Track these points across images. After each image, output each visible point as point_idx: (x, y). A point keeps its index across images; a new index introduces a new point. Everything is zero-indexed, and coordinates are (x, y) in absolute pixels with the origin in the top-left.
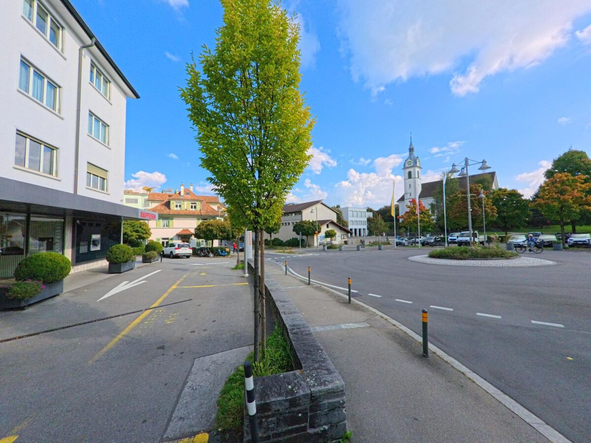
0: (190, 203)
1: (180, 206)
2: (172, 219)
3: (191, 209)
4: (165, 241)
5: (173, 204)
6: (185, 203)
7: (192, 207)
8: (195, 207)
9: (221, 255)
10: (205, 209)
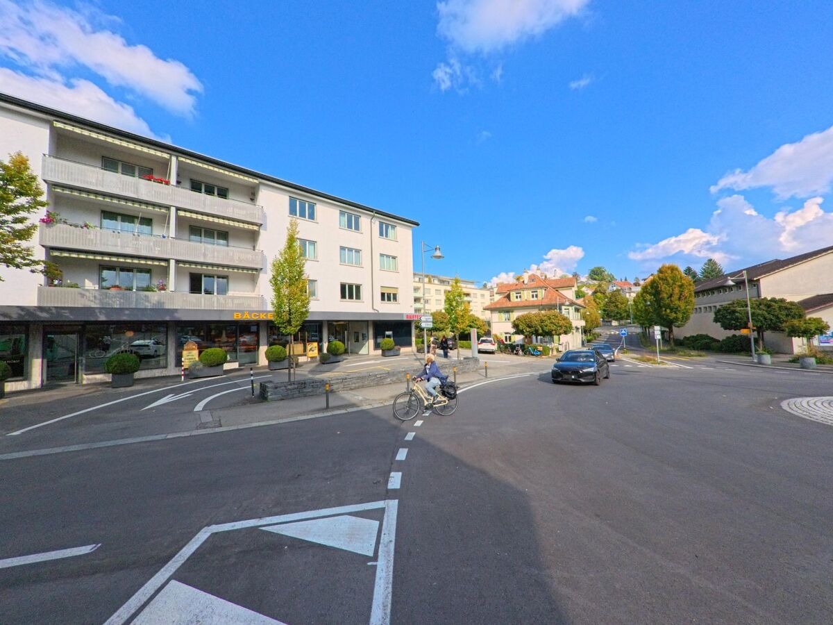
0: (530, 291)
1: (520, 297)
2: (512, 312)
3: (532, 299)
4: (508, 335)
5: (513, 295)
6: (525, 292)
7: (533, 296)
8: (537, 296)
9: (533, 355)
10: (549, 297)
